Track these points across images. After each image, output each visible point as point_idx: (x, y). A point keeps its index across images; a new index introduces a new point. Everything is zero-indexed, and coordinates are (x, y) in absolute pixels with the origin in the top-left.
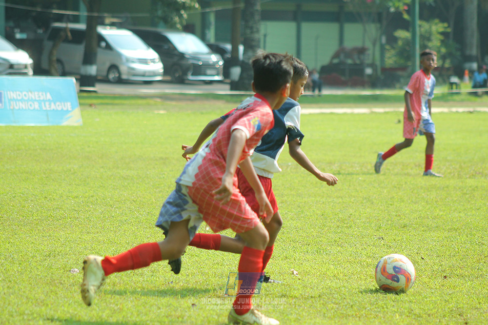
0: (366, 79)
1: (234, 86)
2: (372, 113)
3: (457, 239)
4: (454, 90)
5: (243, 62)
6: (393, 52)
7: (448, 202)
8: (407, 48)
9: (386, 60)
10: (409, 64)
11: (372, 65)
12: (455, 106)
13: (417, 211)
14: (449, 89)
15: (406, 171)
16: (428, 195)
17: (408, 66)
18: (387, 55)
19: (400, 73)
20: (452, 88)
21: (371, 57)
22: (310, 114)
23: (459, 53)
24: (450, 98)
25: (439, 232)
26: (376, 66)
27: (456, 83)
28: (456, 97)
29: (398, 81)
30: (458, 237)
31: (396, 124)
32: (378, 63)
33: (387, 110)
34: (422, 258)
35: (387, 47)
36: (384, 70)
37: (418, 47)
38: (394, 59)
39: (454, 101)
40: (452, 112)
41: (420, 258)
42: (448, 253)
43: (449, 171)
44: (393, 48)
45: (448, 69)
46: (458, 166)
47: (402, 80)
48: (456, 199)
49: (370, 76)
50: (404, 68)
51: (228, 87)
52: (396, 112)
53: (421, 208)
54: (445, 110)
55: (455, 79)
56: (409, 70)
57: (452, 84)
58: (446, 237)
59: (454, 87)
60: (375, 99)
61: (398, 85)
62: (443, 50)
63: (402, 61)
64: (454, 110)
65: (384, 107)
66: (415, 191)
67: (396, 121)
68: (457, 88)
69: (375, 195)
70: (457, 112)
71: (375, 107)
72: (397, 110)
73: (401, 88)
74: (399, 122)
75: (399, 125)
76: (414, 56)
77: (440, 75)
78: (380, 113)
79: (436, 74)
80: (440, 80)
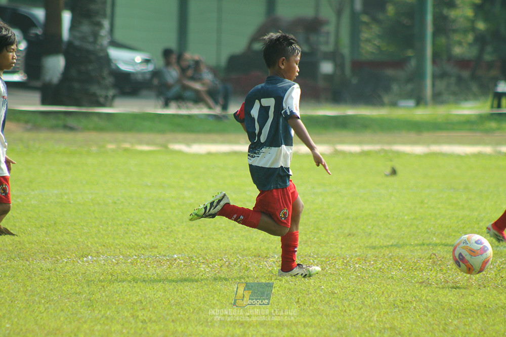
0: (321, 84)
1: (50, 94)
2: (337, 153)
4: (504, 109)
5: (70, 44)
6: (375, 29)
9: (362, 45)
10: (410, 53)
11: (333, 56)
14: (493, 106)
17: (409, 58)
18: (365, 35)
19: (390, 72)
20: (499, 105)
21: (332, 39)
22: (209, 154)
26: (342, 56)
29: (387, 89)
31: (387, 176)
32: (346, 51)
33: (367, 148)
35: (365, 19)
36: (358, 65)
37: (430, 18)
38: (378, 43)
40: (500, 154)
45: (490, 64)
47: (395, 87)
49: (329, 78)
50: (400, 63)
51: (36, 96)
52: (386, 152)
56: (413, 63)
57: (499, 95)
59: (504, 101)
60: (341, 123)
61: (386, 99)
62: (481, 25)
63: (393, 49)
65: (360, 143)
67: (388, 171)
71: (342, 142)
72: (386, 147)
73: (394, 104)
74: (394, 172)
75: (392, 179)
76: (422, 38)
77: (474, 77)
78: (351, 154)
79: (466, 74)
80: (475, 88)
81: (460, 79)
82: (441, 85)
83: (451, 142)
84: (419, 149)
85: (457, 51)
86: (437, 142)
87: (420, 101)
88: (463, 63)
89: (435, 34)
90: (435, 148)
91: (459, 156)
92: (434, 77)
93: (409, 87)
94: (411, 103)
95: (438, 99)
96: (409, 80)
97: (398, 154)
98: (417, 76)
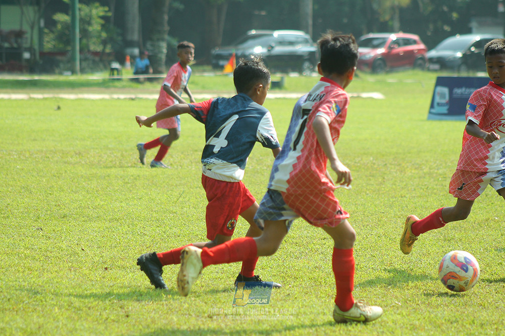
0: (24, 63)
2: (31, 98)
3: (119, 229)
4: (116, 77)
6: (52, 36)
7: (110, 191)
8: (67, 32)
9: (45, 44)
10: (69, 48)
11: (30, 49)
12: (116, 93)
13: (77, 200)
14: (110, 75)
15: (66, 160)
16: (88, 184)
17: (68, 51)
18: (46, 39)
19: (59, 58)
20: (113, 74)
21: (29, 41)
23: (120, 38)
24: (111, 84)
25: (100, 222)
26: (34, 50)
27: (117, 69)
28: (117, 84)
29: (58, 66)
30: (120, 228)
31: (56, 110)
32: (36, 47)
33: (46, 96)
34: (83, 250)
35: (46, 31)
36: (42, 54)
37: (77, 31)
38: (53, 43)
39: (115, 87)
40: (113, 99)
41: (80, 249)
42: (109, 244)
43: (110, 159)
44: (52, 32)
45: (109, 54)
46: (119, 155)
47: (62, 65)
48: (117, 188)
49: (28, 60)
50: (63, 53)
52: (55, 98)
53: (81, 198)
54: (106, 96)
55: (116, 65)
56: (69, 54)
57: (113, 70)
58: (107, 228)
59: (115, 72)
60: (33, 84)
61: (57, 71)
62: (104, 35)
63: (61, 46)
64: (115, 96)
65: (42, 93)
66: (76, 180)
67: (56, 107)
68: (118, 74)
69: (33, 184)
70: (118, 99)
71: (33, 93)
72: (56, 96)
73: (61, 74)
74: (59, 108)
75: (58, 112)
76: (74, 40)
77: (101, 60)
78: (38, 99)
79: (97, 59)
80: (101, 65)
81: (94, 61)
82: (84, 64)
83: (88, 92)
84: (72, 96)
85: (92, 48)
86: (82, 93)
87: (73, 72)
88: (96, 54)
89: (81, 39)
90: (81, 96)
91: (93, 100)
92: (81, 60)
93: (69, 65)
94: (69, 73)
95: (83, 71)
96: (69, 62)
97: (62, 99)
98: (72, 60)
